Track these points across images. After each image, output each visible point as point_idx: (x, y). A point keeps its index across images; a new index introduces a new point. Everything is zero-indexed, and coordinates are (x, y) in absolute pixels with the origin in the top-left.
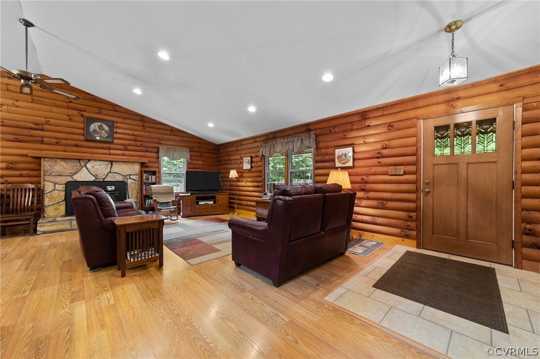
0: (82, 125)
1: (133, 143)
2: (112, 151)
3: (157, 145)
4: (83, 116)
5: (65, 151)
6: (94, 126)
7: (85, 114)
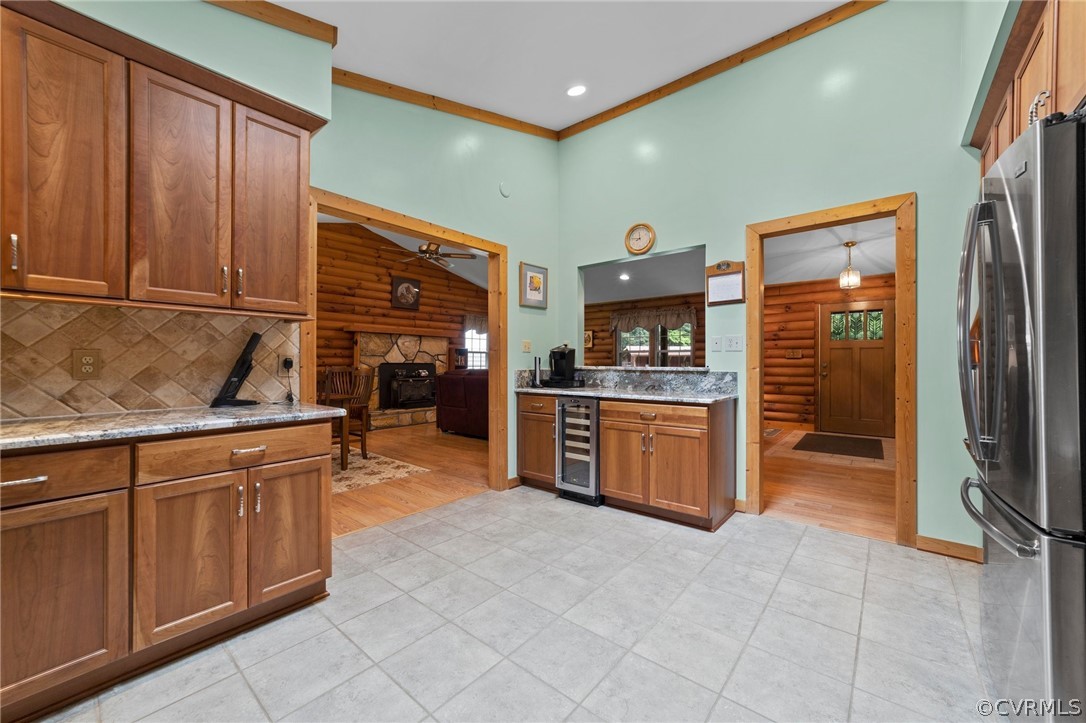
0: (389, 288)
1: (438, 310)
2: (418, 322)
3: (461, 312)
4: (390, 275)
5: (373, 323)
6: (402, 289)
7: (393, 273)
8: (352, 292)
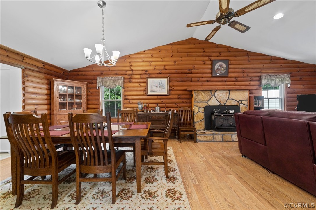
0: (210, 67)
1: (241, 75)
2: (228, 83)
3: (259, 74)
4: (211, 60)
5: (202, 85)
6: (217, 66)
7: (212, 58)
8: (191, 71)
